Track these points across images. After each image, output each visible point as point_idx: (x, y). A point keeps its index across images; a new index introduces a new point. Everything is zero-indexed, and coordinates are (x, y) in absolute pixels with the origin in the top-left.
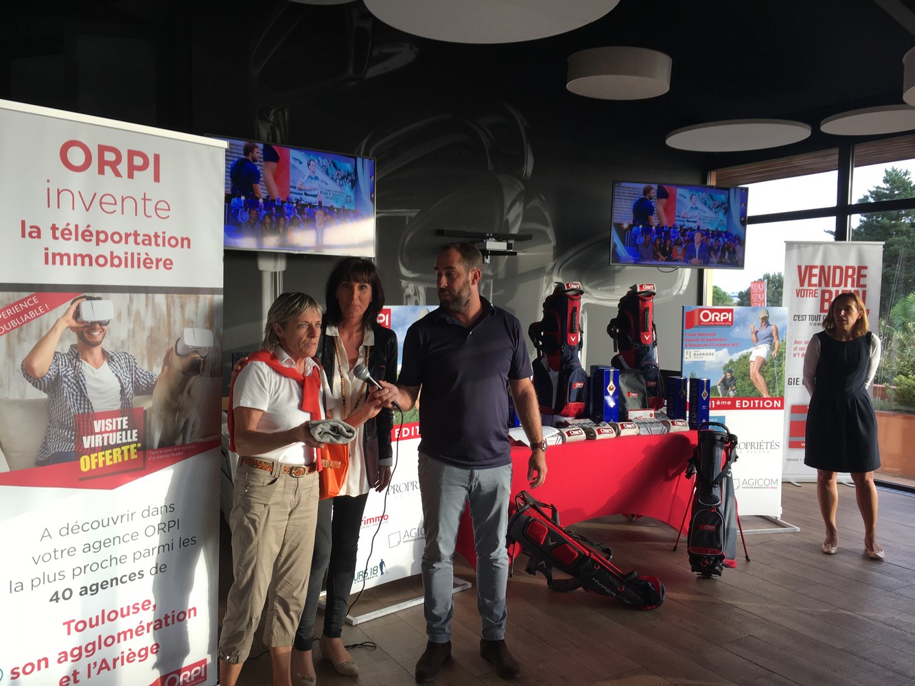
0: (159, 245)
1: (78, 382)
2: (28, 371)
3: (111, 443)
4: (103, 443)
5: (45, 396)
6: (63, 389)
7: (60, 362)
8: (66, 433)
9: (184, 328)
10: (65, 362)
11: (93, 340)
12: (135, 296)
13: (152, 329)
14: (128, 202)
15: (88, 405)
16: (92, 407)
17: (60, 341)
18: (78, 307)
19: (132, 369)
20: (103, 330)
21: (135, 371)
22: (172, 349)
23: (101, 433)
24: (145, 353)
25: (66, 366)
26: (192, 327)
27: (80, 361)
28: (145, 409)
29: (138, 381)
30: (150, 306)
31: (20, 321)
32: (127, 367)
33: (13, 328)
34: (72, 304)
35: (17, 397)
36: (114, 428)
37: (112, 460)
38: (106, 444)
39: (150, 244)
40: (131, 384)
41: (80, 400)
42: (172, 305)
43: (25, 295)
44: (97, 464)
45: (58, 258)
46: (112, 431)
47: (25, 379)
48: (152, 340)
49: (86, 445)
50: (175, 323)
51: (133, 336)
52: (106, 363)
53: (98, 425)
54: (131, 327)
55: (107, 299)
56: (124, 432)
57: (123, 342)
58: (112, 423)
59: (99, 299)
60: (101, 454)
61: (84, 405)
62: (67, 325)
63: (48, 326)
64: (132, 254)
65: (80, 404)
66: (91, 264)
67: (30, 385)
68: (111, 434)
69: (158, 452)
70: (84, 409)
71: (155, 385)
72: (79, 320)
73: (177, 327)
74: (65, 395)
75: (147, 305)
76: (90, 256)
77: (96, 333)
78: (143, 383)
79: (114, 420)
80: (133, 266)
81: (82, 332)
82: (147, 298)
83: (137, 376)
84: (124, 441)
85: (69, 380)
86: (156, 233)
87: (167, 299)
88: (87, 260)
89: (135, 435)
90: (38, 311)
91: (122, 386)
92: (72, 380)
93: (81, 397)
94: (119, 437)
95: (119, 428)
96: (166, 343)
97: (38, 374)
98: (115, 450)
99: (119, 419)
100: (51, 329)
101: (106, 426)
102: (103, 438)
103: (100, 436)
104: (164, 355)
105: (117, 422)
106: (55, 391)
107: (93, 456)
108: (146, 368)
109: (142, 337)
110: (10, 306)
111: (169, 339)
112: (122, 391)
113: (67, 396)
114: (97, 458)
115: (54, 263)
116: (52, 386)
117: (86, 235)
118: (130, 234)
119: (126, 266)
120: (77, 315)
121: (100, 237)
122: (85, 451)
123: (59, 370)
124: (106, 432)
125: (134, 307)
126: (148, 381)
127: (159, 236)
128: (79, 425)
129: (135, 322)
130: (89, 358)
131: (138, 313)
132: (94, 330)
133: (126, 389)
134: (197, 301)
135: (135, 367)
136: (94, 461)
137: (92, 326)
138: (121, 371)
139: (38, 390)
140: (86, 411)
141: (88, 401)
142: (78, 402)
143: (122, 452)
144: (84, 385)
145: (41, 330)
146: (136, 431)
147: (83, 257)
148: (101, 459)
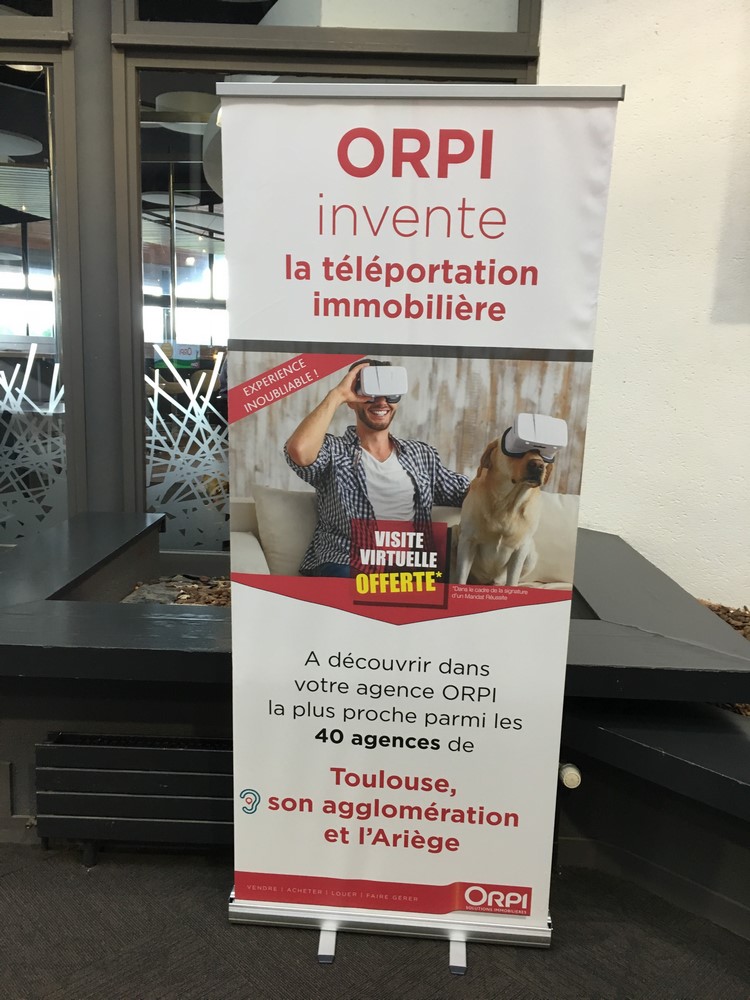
0: (482, 282)
1: (356, 477)
2: (292, 456)
3: (398, 564)
4: (387, 562)
5: (312, 490)
6: (337, 484)
7: (333, 448)
8: (340, 541)
9: (518, 412)
10: (340, 448)
11: (378, 422)
12: (441, 360)
13: (464, 411)
14: (439, 217)
15: (368, 509)
16: (373, 512)
17: (334, 419)
18: (359, 375)
19: (433, 467)
20: (392, 409)
21: (437, 471)
22: (496, 443)
23: (384, 548)
24: (453, 446)
25: (341, 453)
26: (532, 412)
27: (359, 449)
28: (449, 526)
29: (441, 486)
30: (464, 377)
31: (284, 390)
32: (425, 463)
33: (275, 400)
34: (350, 370)
35: (279, 487)
36: (404, 546)
37: (398, 586)
38: (391, 564)
39: (468, 281)
40: (429, 489)
41: (359, 501)
42: (500, 377)
43: (291, 356)
44: (378, 587)
45: (331, 306)
46: (400, 549)
47: (288, 465)
48: (465, 428)
49: (365, 561)
50: (503, 404)
51: (436, 421)
52: (393, 456)
53: (380, 538)
54: (433, 407)
55: (399, 365)
56: (417, 554)
57: (420, 429)
58: (400, 538)
59: (387, 364)
60: (383, 576)
61: (363, 508)
62: (344, 399)
63: (316, 400)
64: (440, 298)
65: (358, 506)
66: (377, 314)
67: (295, 473)
68: (398, 553)
69: (466, 590)
70: (363, 513)
71: (465, 494)
72: (359, 393)
73: (506, 412)
74: (339, 491)
75: (458, 376)
76: (376, 302)
77: (381, 413)
78: (448, 488)
79: (404, 534)
80: (439, 316)
81: (364, 411)
82: (459, 365)
83: (439, 479)
84: (417, 565)
85: (345, 473)
86: (479, 263)
87: (492, 367)
88: (372, 307)
89: (433, 560)
90: (306, 380)
91: (416, 489)
92: (349, 474)
93: (359, 496)
94: (410, 559)
95: (411, 545)
96: (487, 435)
97: (304, 461)
98: (403, 575)
99: (411, 535)
100: (321, 404)
101: (391, 540)
102: (387, 555)
103: (383, 552)
104: (482, 452)
105: (407, 537)
106: (325, 485)
107: (373, 576)
108: (453, 467)
109: (450, 422)
110: (272, 371)
111: (492, 429)
112: (417, 497)
113: (341, 494)
114: (377, 579)
115: (326, 313)
116: (322, 477)
117: (372, 272)
118: (438, 267)
119: (429, 316)
120: (357, 386)
121: (392, 273)
122: (362, 568)
123: (331, 457)
124: (391, 548)
125: (440, 377)
126: (455, 488)
127: (484, 268)
128: (356, 533)
129: (439, 400)
130: (370, 446)
131: (444, 387)
132: (379, 407)
133: (423, 494)
134: (543, 372)
135: (437, 464)
136: (374, 584)
137: (376, 402)
138: (416, 468)
139: (302, 481)
140: (365, 516)
141: (369, 503)
142: (356, 503)
143: (414, 579)
144: (363, 481)
145: (308, 404)
146: (436, 554)
147: (367, 303)
148: (384, 583)
